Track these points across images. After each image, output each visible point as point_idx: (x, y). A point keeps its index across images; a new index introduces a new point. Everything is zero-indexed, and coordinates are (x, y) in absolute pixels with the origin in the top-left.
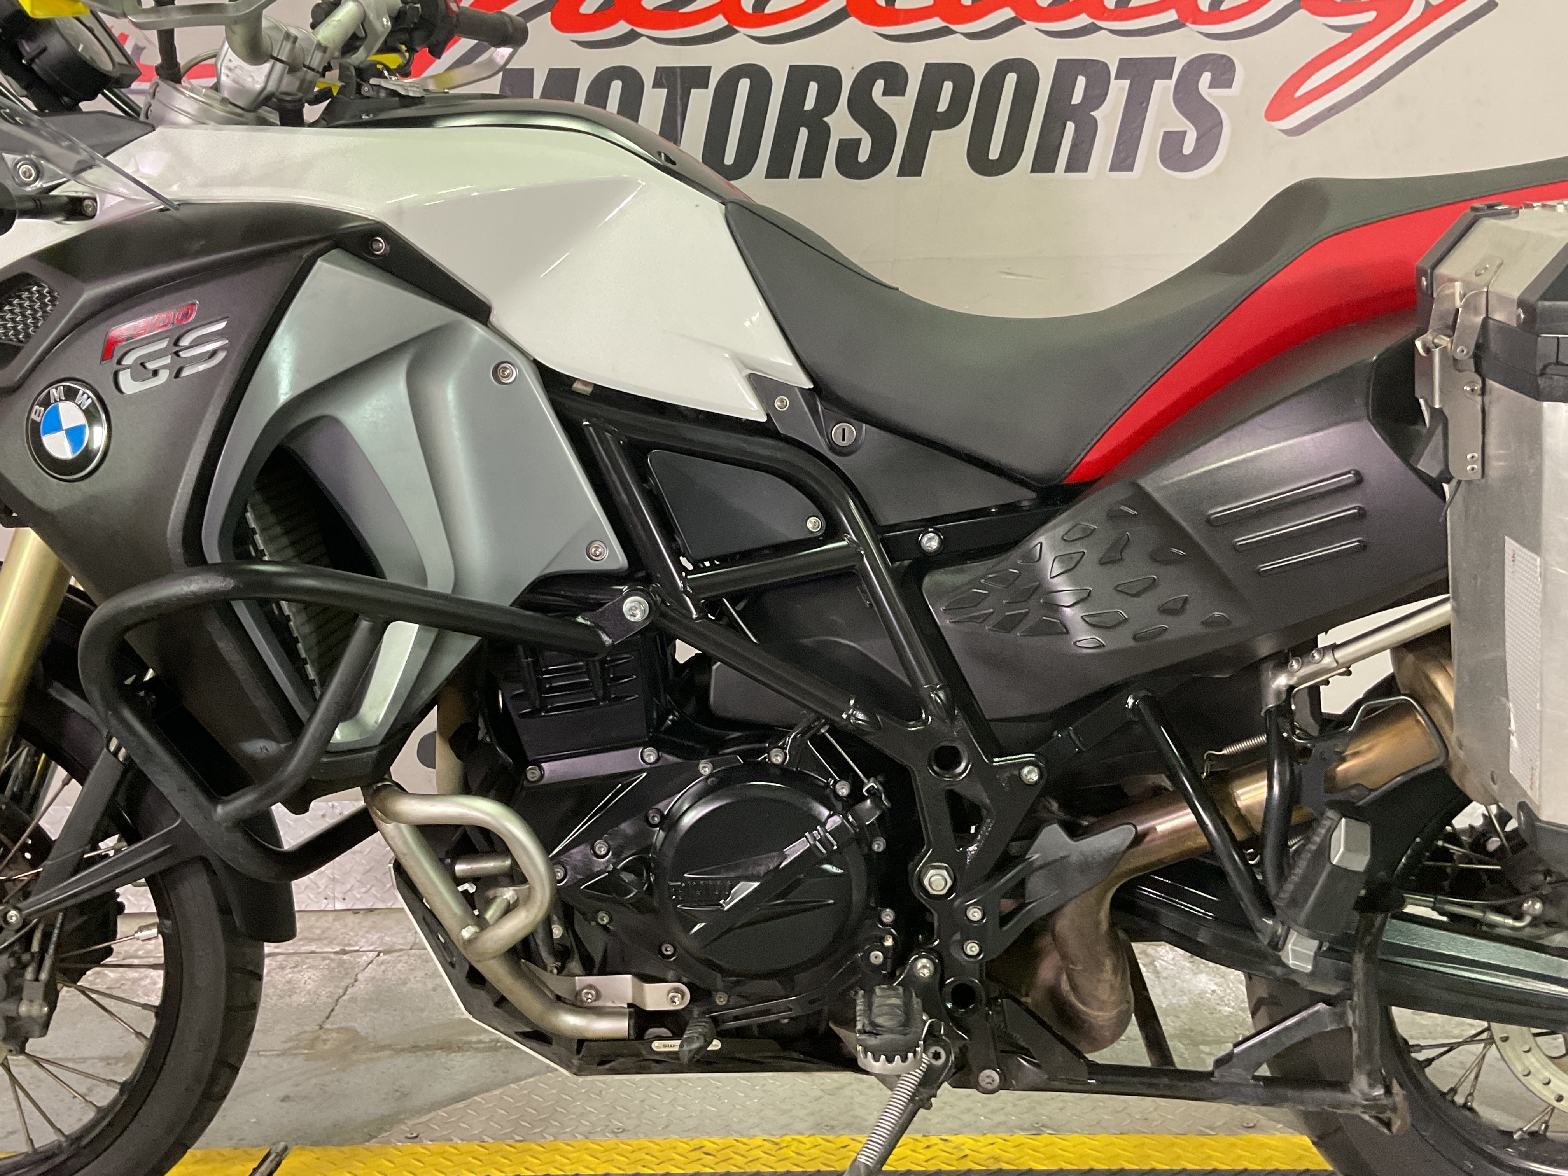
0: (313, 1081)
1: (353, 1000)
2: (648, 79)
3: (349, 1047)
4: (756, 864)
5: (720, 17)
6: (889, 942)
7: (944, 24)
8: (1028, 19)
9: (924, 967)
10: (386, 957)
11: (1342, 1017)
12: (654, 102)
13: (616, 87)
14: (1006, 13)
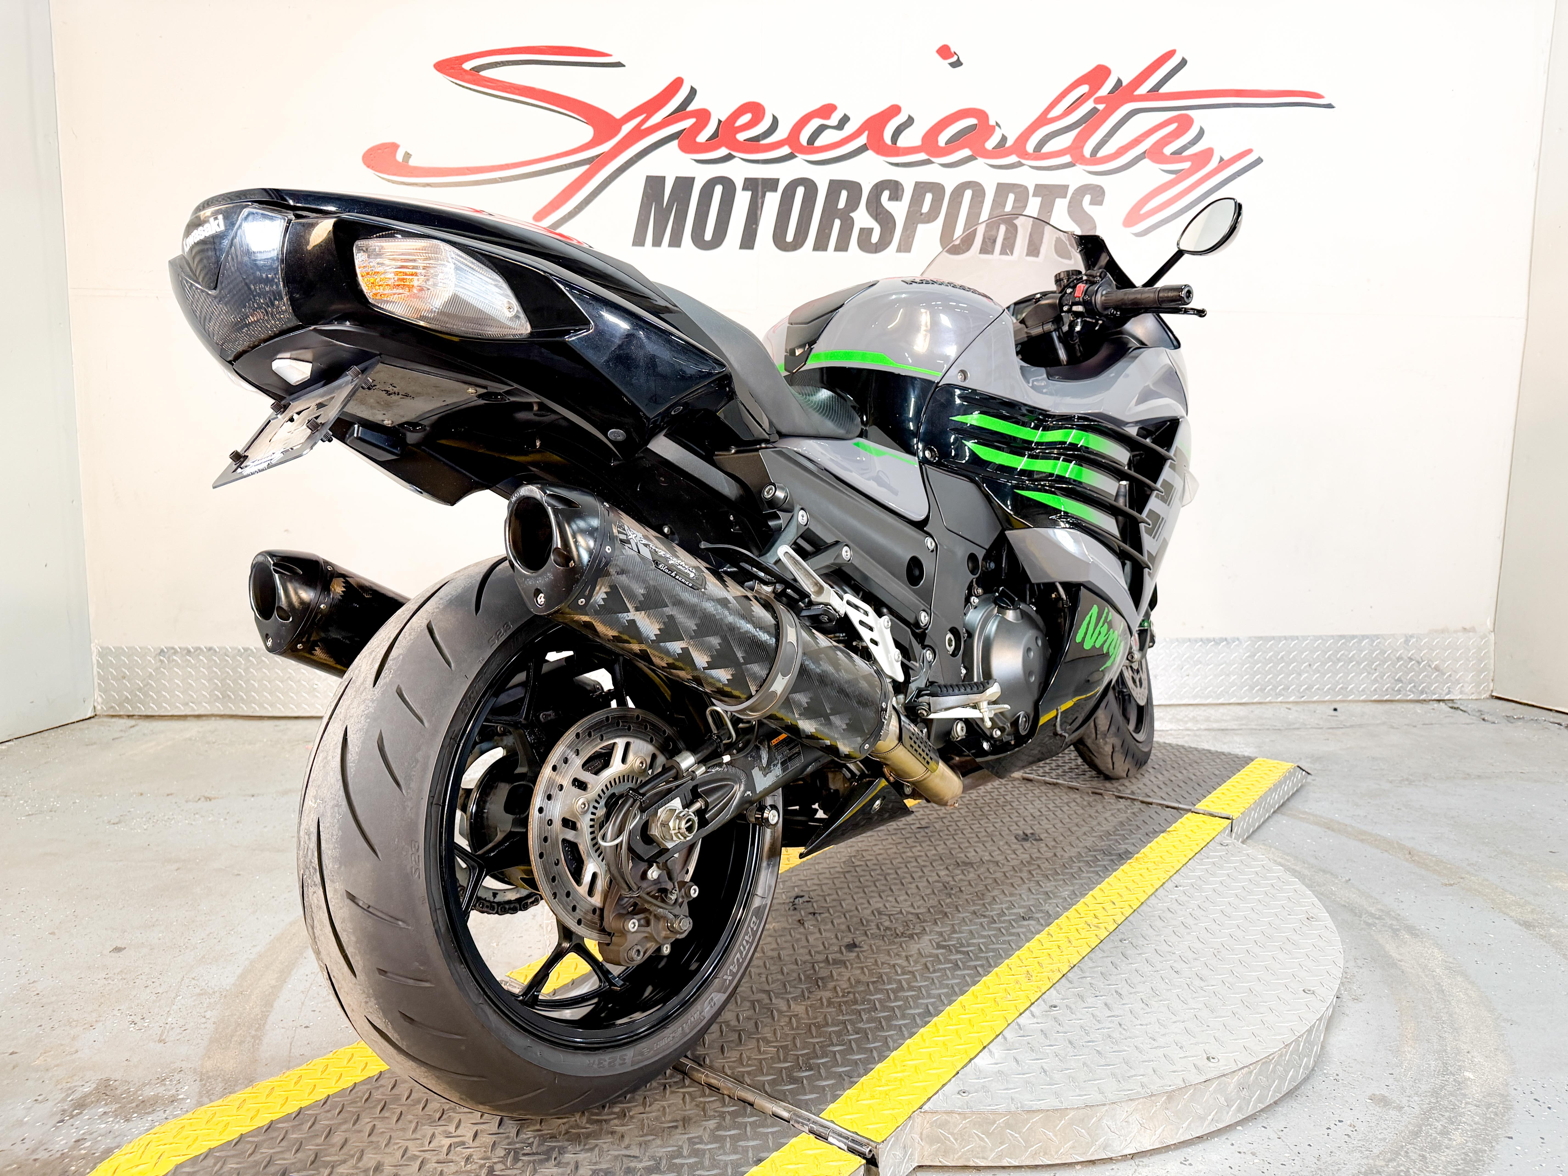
2: (739, 186)
5: (787, 147)
7: (927, 157)
8: (981, 157)
12: (742, 199)
13: (718, 190)
14: (966, 152)
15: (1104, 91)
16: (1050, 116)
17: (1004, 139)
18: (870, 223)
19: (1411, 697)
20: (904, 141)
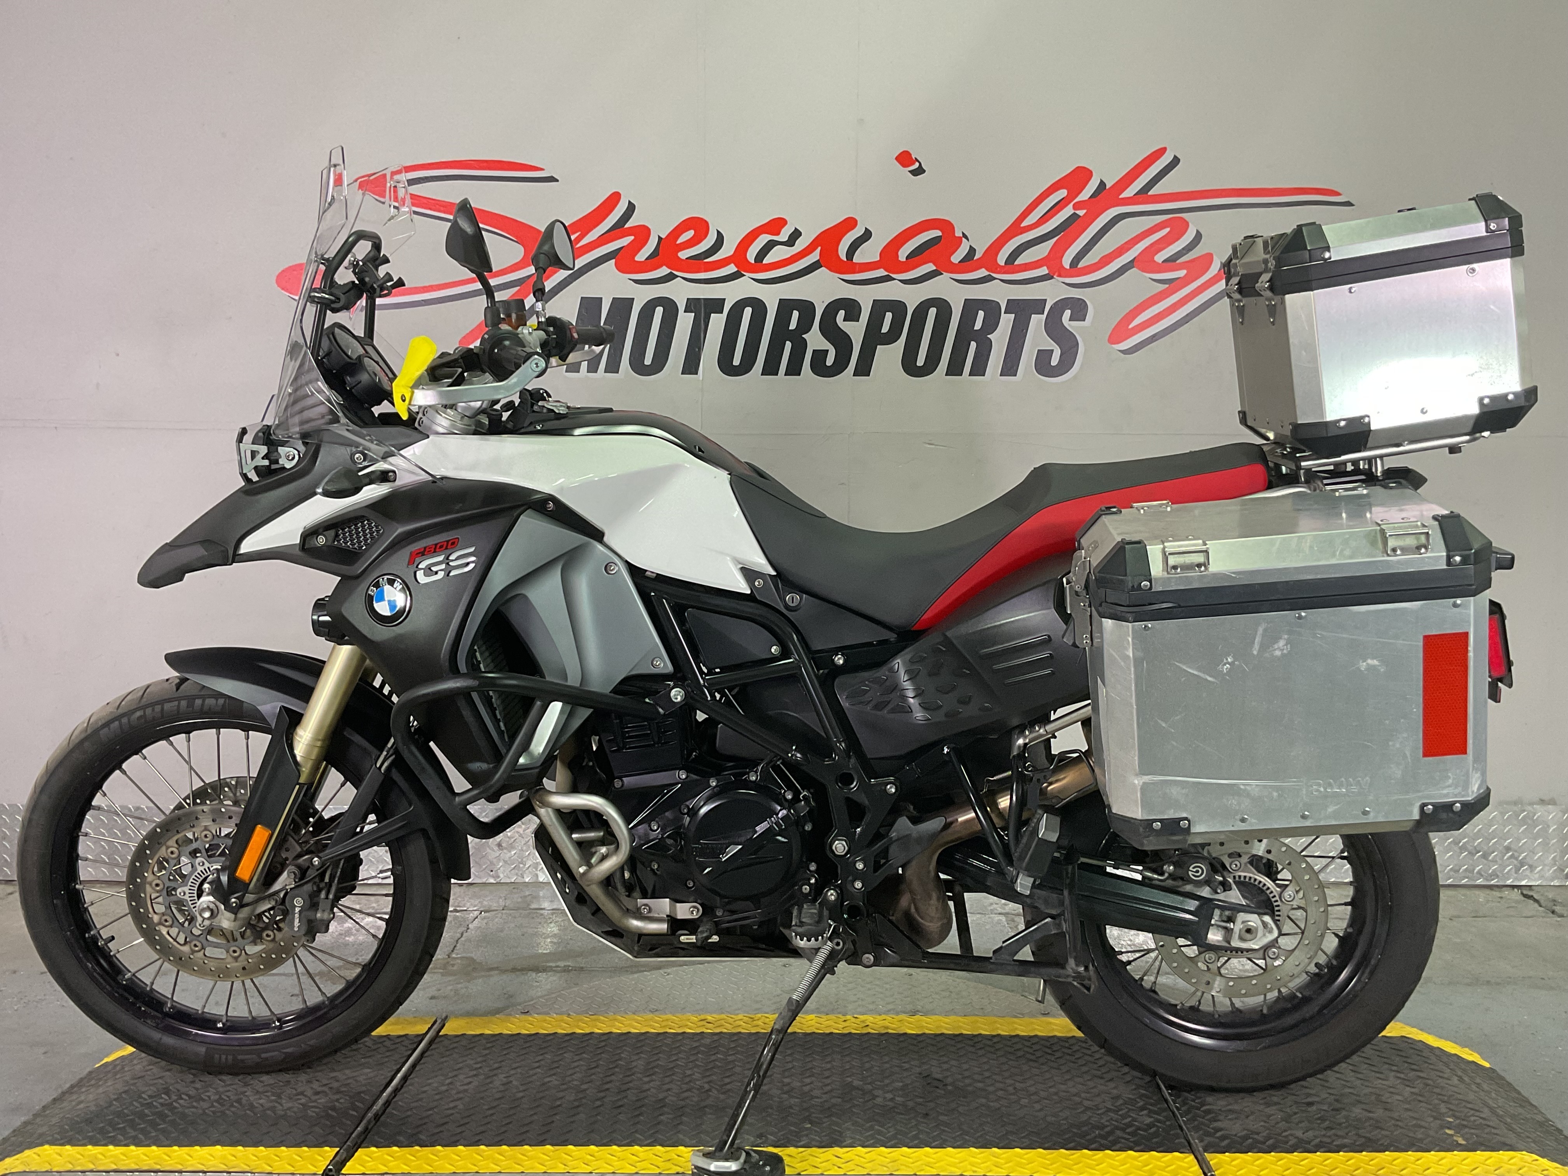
0: (450, 988)
1: (469, 940)
2: (681, 307)
3: (470, 969)
4: (740, 836)
5: (732, 265)
6: (813, 881)
7: (886, 273)
8: (946, 272)
9: (832, 895)
10: (487, 914)
11: (1059, 925)
12: (685, 322)
13: (659, 310)
14: (930, 267)
15: (1086, 194)
16: (1022, 225)
17: (972, 250)
18: (825, 345)
19: (1480, 882)
20: (861, 256)
